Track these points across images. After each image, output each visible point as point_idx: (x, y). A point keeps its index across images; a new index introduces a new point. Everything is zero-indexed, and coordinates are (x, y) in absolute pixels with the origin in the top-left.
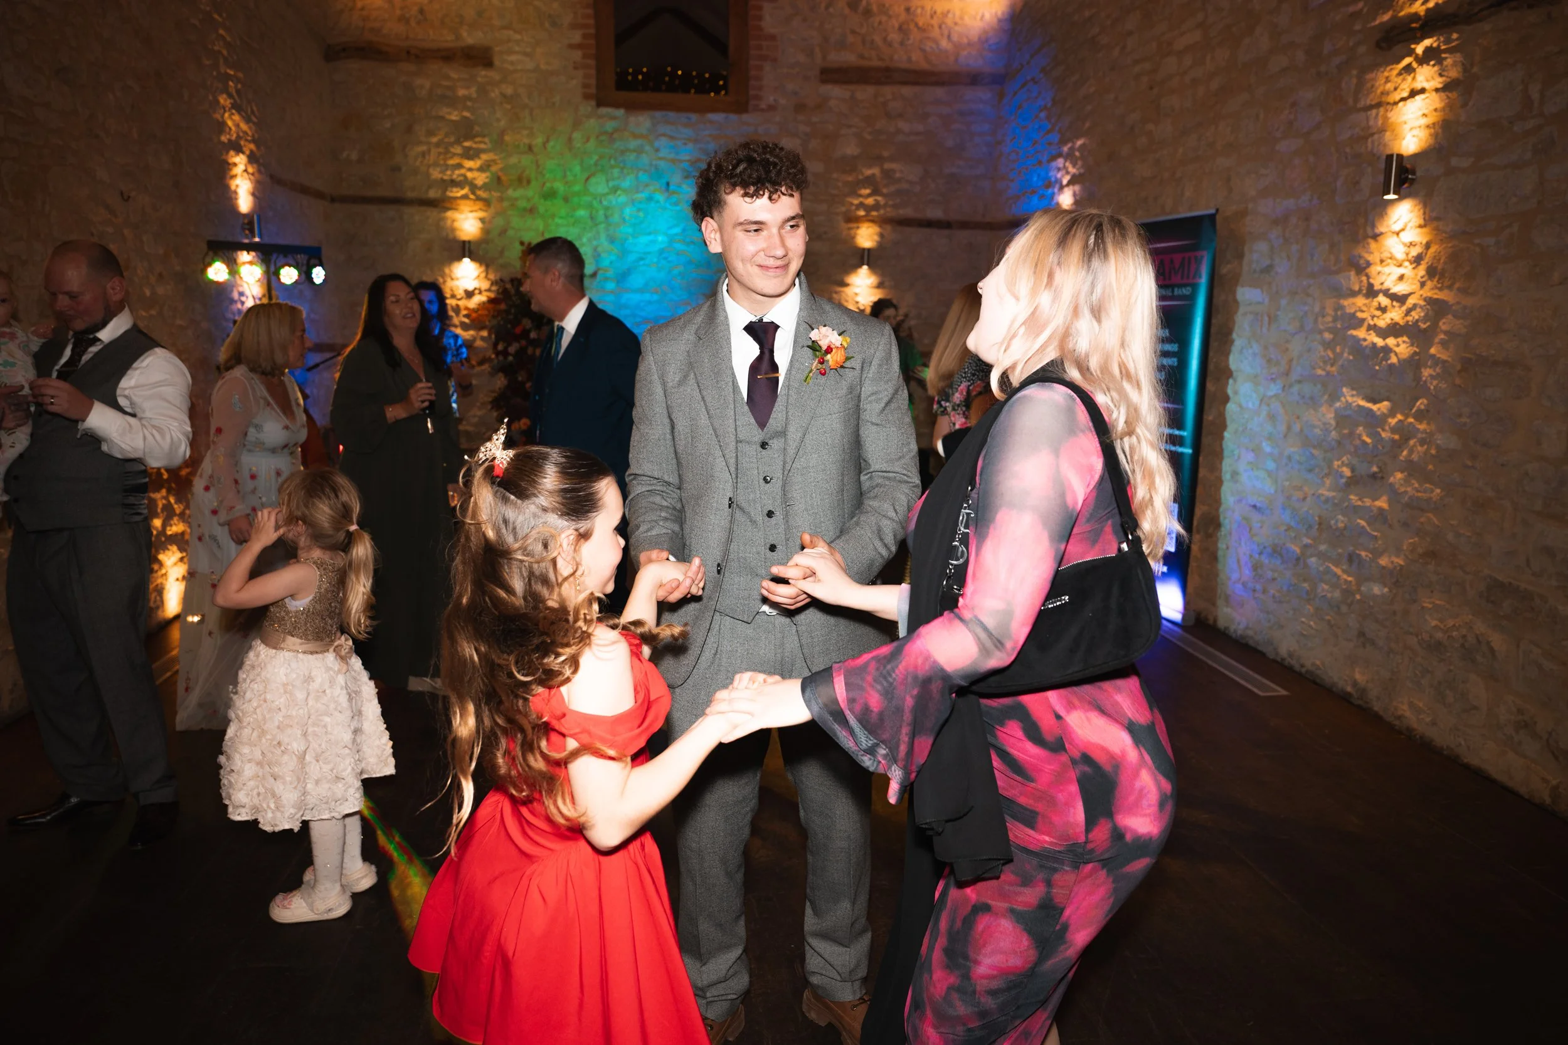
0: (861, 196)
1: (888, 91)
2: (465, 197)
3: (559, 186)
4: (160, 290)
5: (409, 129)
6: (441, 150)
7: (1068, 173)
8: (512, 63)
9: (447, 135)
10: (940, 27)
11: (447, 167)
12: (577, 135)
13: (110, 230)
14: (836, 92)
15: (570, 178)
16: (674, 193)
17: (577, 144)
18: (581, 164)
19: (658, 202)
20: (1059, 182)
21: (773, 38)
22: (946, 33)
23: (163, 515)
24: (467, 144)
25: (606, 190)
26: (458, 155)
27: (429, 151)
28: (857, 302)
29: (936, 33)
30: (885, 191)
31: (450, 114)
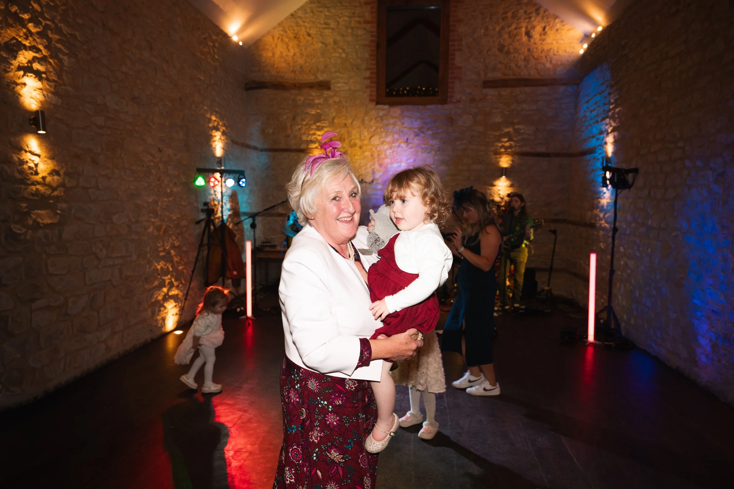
0: (502, 142)
1: (517, 90)
2: (316, 148)
3: (358, 142)
4: (175, 190)
5: (294, 118)
6: (307, 127)
7: (611, 126)
8: (339, 87)
9: (310, 121)
10: (546, 57)
11: (309, 134)
12: (366, 118)
13: (152, 164)
14: (491, 92)
15: (363, 137)
16: (410, 143)
17: (366, 122)
18: (368, 131)
19: (402, 147)
20: (606, 130)
21: (460, 68)
22: (549, 60)
23: (168, 287)
24: (318, 124)
25: (379, 143)
26: (314, 129)
27: (302, 128)
28: (499, 194)
29: (544, 60)
30: (515, 139)
31: (311, 111)
